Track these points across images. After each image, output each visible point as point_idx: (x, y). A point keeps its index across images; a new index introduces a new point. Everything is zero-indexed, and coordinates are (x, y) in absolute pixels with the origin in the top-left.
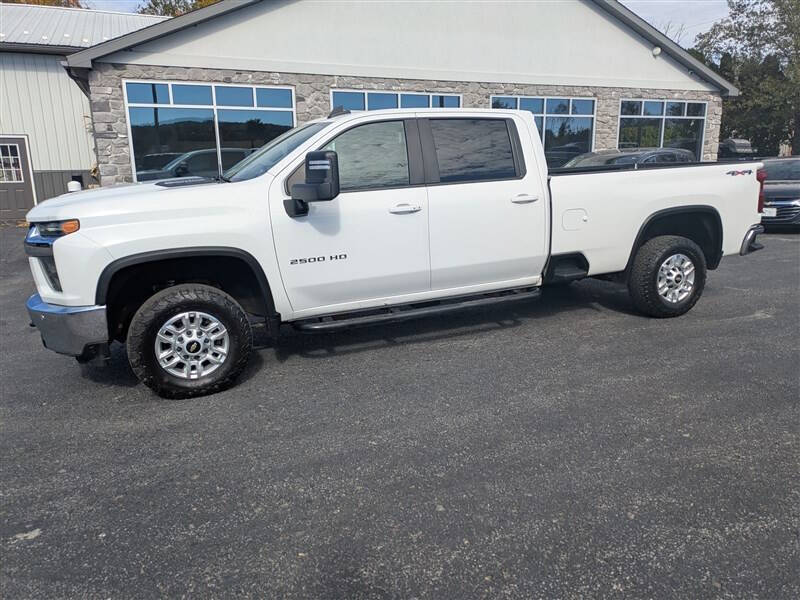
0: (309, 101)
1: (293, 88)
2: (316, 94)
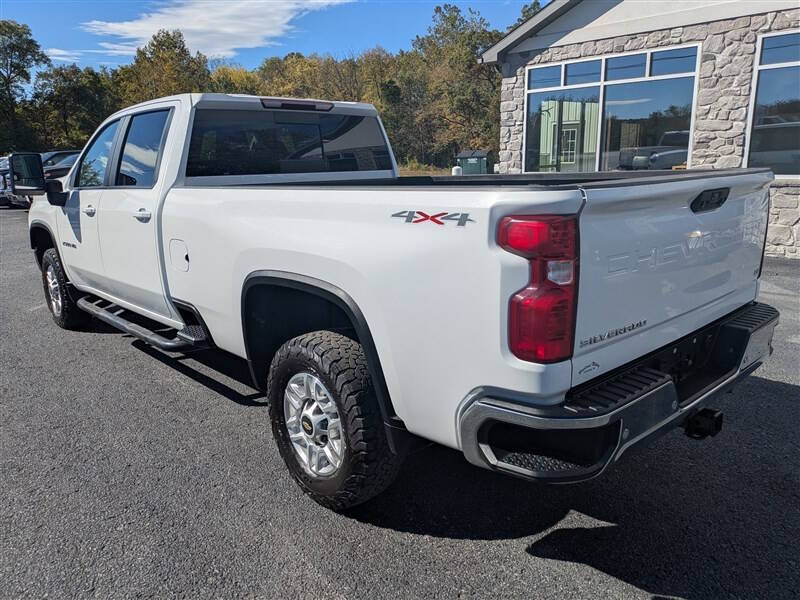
1: (700, 44)
2: (733, 46)
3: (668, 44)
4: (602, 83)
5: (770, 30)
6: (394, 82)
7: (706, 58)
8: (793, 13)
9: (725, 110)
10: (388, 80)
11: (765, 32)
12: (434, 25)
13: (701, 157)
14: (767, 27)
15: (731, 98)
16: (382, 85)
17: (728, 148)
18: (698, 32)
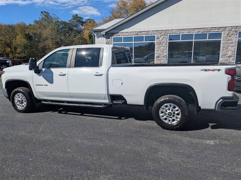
3: (149, 34)
4: (133, 42)
5: (170, 34)
6: (30, 34)
7: (157, 38)
8: (175, 30)
9: (162, 50)
10: (27, 33)
11: (169, 34)
12: (41, 17)
13: (158, 60)
14: (170, 33)
15: (163, 47)
16: (25, 34)
17: (163, 58)
18: (155, 32)
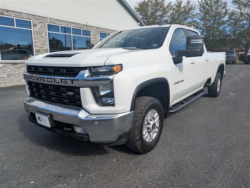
0: (38, 26)
1: (31, 21)
2: (41, 24)
7: (34, 26)
9: (42, 42)
18: (31, 17)
